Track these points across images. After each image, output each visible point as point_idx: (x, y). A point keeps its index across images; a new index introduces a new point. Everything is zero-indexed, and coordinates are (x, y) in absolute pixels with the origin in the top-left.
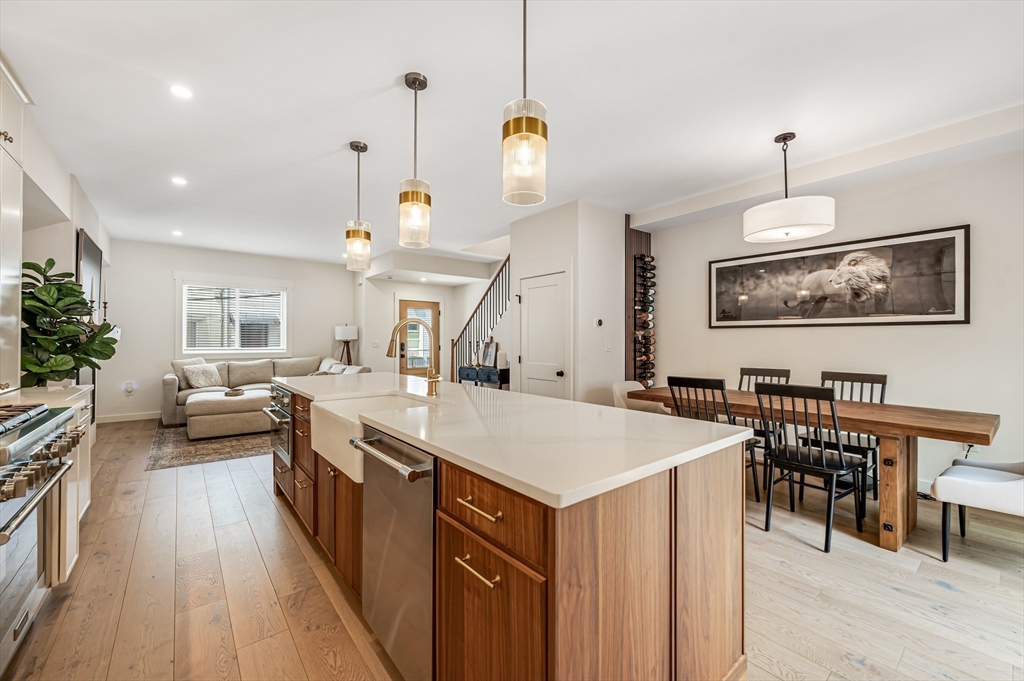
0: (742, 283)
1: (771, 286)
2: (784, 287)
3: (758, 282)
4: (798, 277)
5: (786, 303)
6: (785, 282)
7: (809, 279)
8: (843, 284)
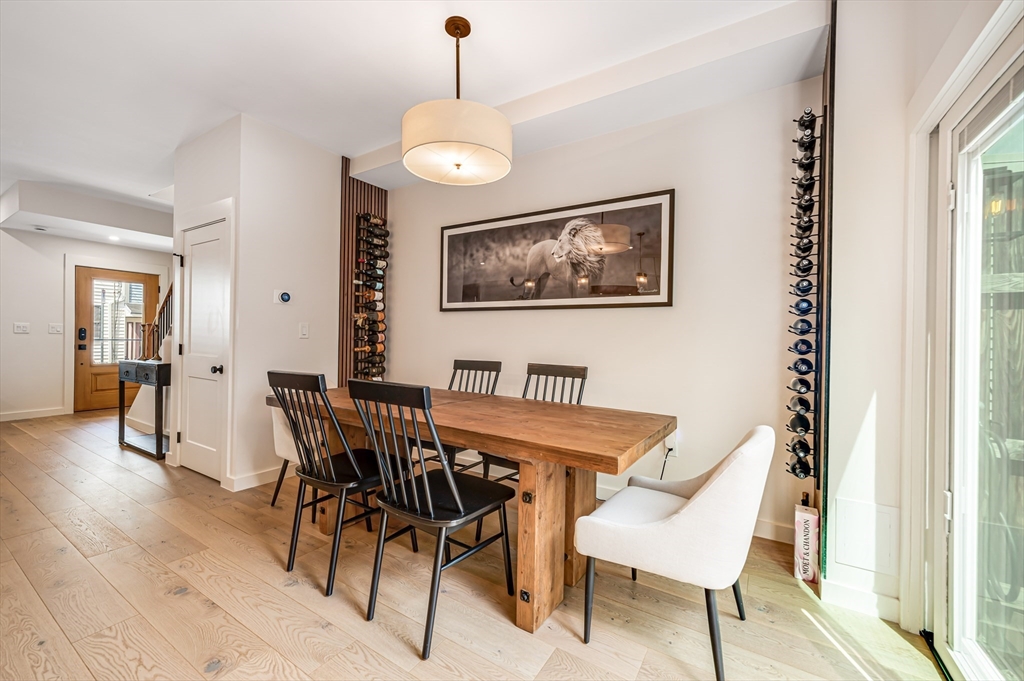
0: (472, 255)
1: (499, 258)
2: (511, 260)
3: (487, 253)
4: (523, 249)
5: (512, 281)
6: (512, 255)
8: (564, 258)
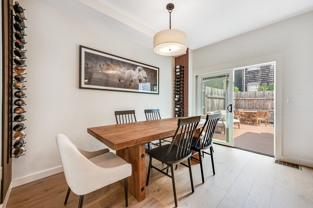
4: (124, 70)
7: (128, 72)
